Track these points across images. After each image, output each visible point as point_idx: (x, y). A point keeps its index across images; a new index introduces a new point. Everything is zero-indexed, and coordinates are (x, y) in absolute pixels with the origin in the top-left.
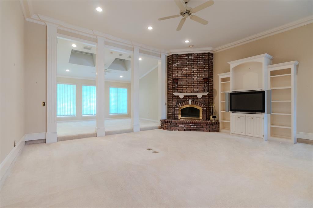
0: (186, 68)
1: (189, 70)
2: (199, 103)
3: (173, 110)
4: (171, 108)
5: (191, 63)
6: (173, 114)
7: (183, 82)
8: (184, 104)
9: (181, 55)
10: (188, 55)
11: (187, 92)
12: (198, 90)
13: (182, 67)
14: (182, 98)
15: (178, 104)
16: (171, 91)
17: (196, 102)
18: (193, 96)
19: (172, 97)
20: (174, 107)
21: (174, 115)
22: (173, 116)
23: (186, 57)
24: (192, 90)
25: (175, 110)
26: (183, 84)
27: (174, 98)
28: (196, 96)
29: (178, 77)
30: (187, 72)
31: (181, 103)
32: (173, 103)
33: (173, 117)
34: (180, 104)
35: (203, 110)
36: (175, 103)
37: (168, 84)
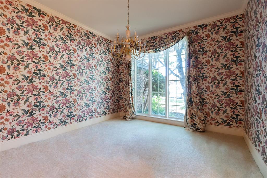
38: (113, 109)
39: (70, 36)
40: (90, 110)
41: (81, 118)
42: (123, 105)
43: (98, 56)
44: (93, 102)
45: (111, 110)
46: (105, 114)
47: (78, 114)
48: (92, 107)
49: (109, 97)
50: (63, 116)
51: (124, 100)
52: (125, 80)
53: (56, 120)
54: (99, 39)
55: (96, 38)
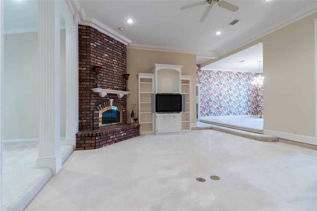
0: (106, 55)
1: (109, 59)
2: (119, 104)
3: (91, 115)
4: (88, 112)
5: (111, 50)
6: (91, 121)
7: (103, 74)
8: (105, 106)
9: (101, 33)
10: (108, 38)
11: (108, 88)
12: (118, 88)
13: (102, 51)
14: (103, 96)
15: (98, 105)
16: (88, 84)
17: (116, 102)
18: (114, 94)
19: (89, 95)
20: (92, 110)
21: (93, 122)
22: (92, 124)
23: (106, 40)
24: (112, 87)
25: (94, 115)
26: (103, 76)
27: (92, 95)
28: (116, 95)
29: (97, 64)
30: (107, 60)
31: (102, 104)
32: (92, 104)
33: (91, 127)
34: (100, 105)
35: (123, 112)
36: (94, 104)
37: (80, 72)
38: (253, 113)
39: (230, 78)
40: (239, 111)
41: (235, 114)
42: (260, 111)
43: (242, 83)
44: (241, 107)
45: (251, 113)
46: (247, 114)
47: (234, 112)
48: (240, 109)
49: (249, 105)
50: (228, 111)
51: (260, 107)
52: (261, 95)
53: (226, 112)
54: (243, 74)
55: (242, 74)
